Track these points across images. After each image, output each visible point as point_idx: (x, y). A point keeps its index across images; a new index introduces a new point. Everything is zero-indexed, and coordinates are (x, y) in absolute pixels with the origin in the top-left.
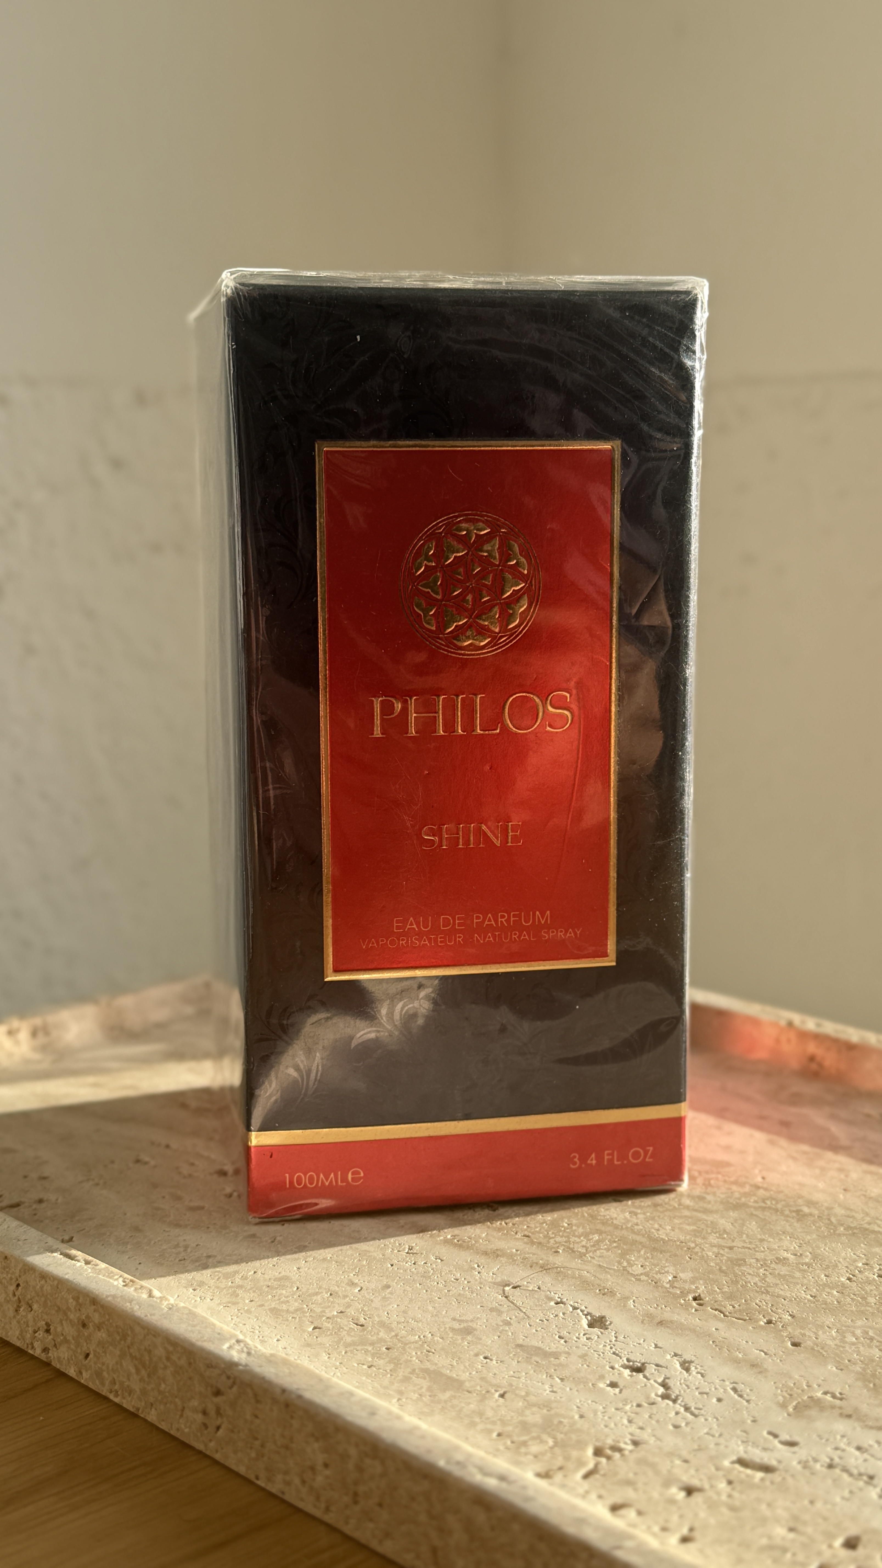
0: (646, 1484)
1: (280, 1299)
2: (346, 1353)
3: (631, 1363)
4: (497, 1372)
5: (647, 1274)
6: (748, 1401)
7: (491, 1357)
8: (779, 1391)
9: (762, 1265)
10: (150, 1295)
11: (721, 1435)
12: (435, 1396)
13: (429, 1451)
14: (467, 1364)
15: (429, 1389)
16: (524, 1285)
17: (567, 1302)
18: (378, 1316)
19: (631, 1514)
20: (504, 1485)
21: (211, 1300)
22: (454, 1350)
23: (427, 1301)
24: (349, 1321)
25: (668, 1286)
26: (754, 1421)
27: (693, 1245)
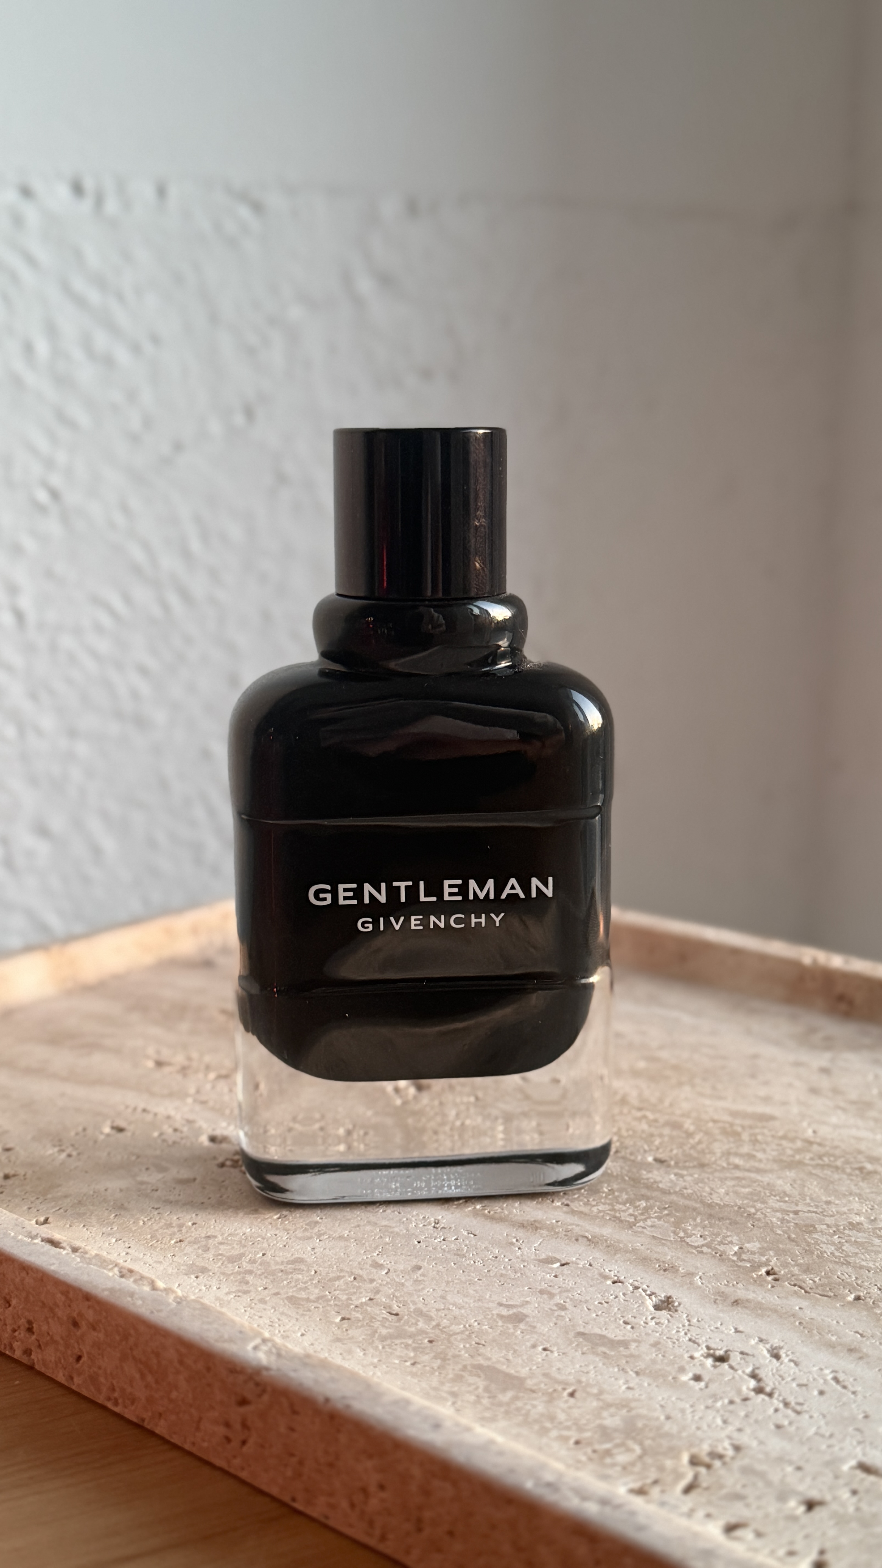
0: (758, 1498)
1: (296, 1286)
2: (383, 1348)
3: (712, 1351)
4: (561, 1367)
5: (708, 1245)
6: (854, 1393)
7: (550, 1348)
9: (834, 1231)
10: (154, 1288)
11: (831, 1436)
12: (494, 1397)
13: (512, 1471)
14: (525, 1357)
15: (486, 1389)
16: (573, 1262)
17: (625, 1280)
18: (414, 1303)
19: (747, 1534)
20: (608, 1510)
22: (507, 1341)
23: (465, 1283)
24: (381, 1310)
25: (735, 1258)
26: (866, 1417)
27: (753, 1210)
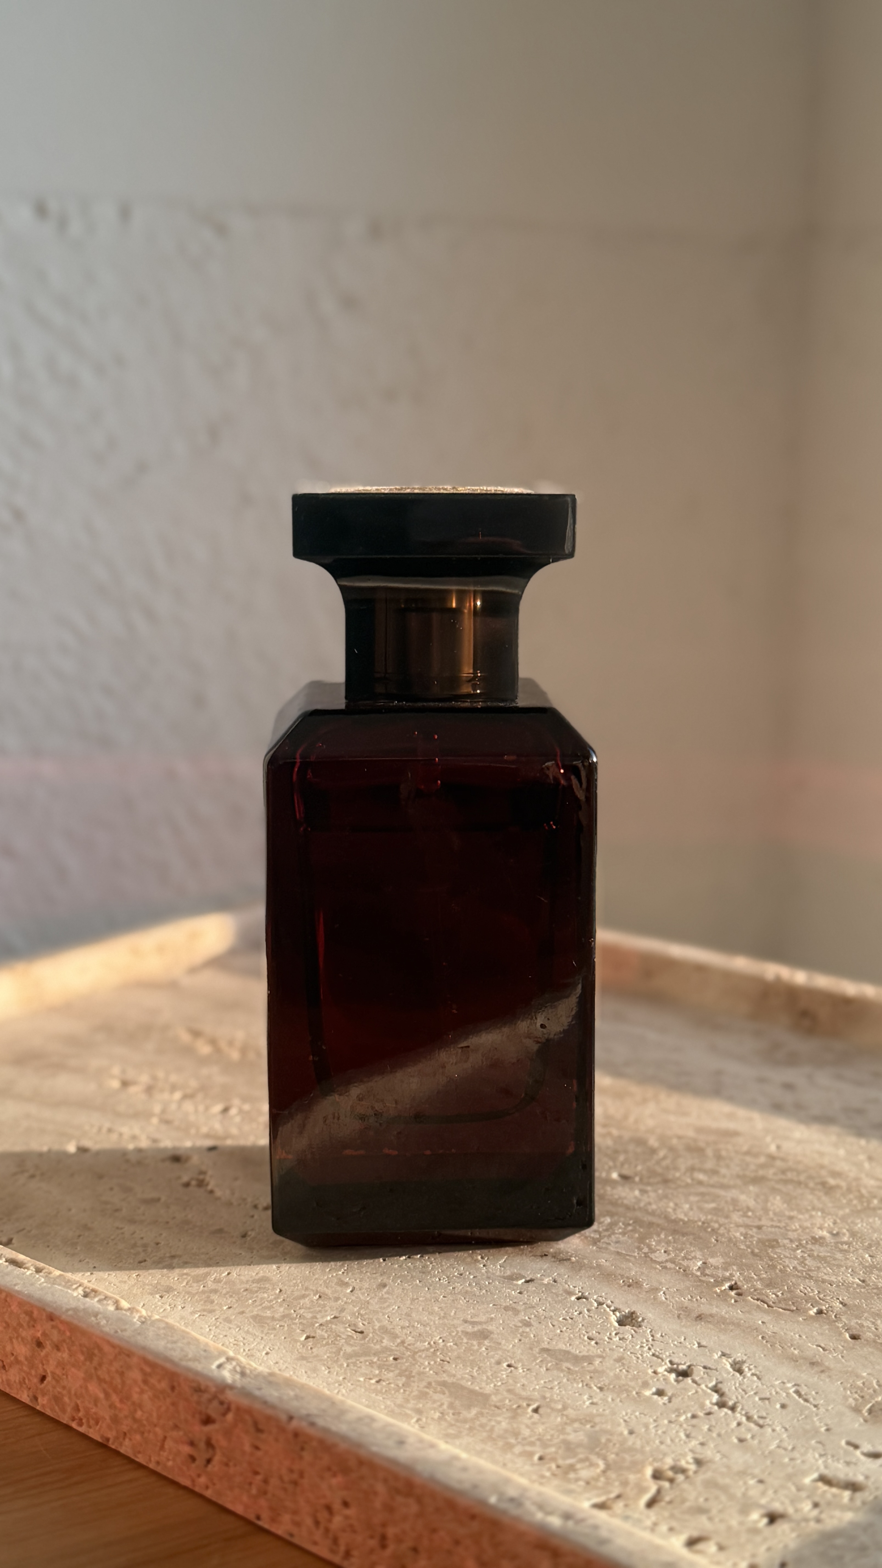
0: (720, 1511)
1: (261, 1305)
2: (348, 1366)
3: (675, 1366)
4: (526, 1383)
5: (672, 1261)
6: (815, 1406)
7: (515, 1365)
8: (849, 1392)
9: (797, 1246)
10: (118, 1308)
11: (793, 1449)
12: (459, 1413)
13: (475, 1486)
14: (489, 1374)
15: (451, 1406)
16: (537, 1278)
17: (590, 1296)
19: (710, 1548)
20: (570, 1524)
21: (183, 1308)
22: (471, 1358)
23: (431, 1301)
24: (346, 1327)
25: (699, 1273)
26: (828, 1430)
27: (716, 1226)
